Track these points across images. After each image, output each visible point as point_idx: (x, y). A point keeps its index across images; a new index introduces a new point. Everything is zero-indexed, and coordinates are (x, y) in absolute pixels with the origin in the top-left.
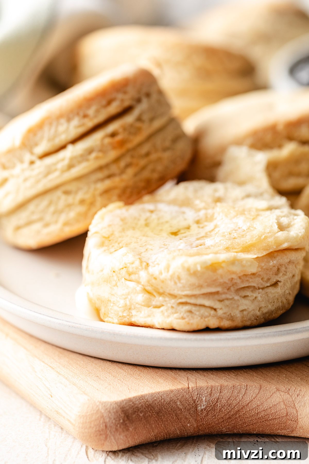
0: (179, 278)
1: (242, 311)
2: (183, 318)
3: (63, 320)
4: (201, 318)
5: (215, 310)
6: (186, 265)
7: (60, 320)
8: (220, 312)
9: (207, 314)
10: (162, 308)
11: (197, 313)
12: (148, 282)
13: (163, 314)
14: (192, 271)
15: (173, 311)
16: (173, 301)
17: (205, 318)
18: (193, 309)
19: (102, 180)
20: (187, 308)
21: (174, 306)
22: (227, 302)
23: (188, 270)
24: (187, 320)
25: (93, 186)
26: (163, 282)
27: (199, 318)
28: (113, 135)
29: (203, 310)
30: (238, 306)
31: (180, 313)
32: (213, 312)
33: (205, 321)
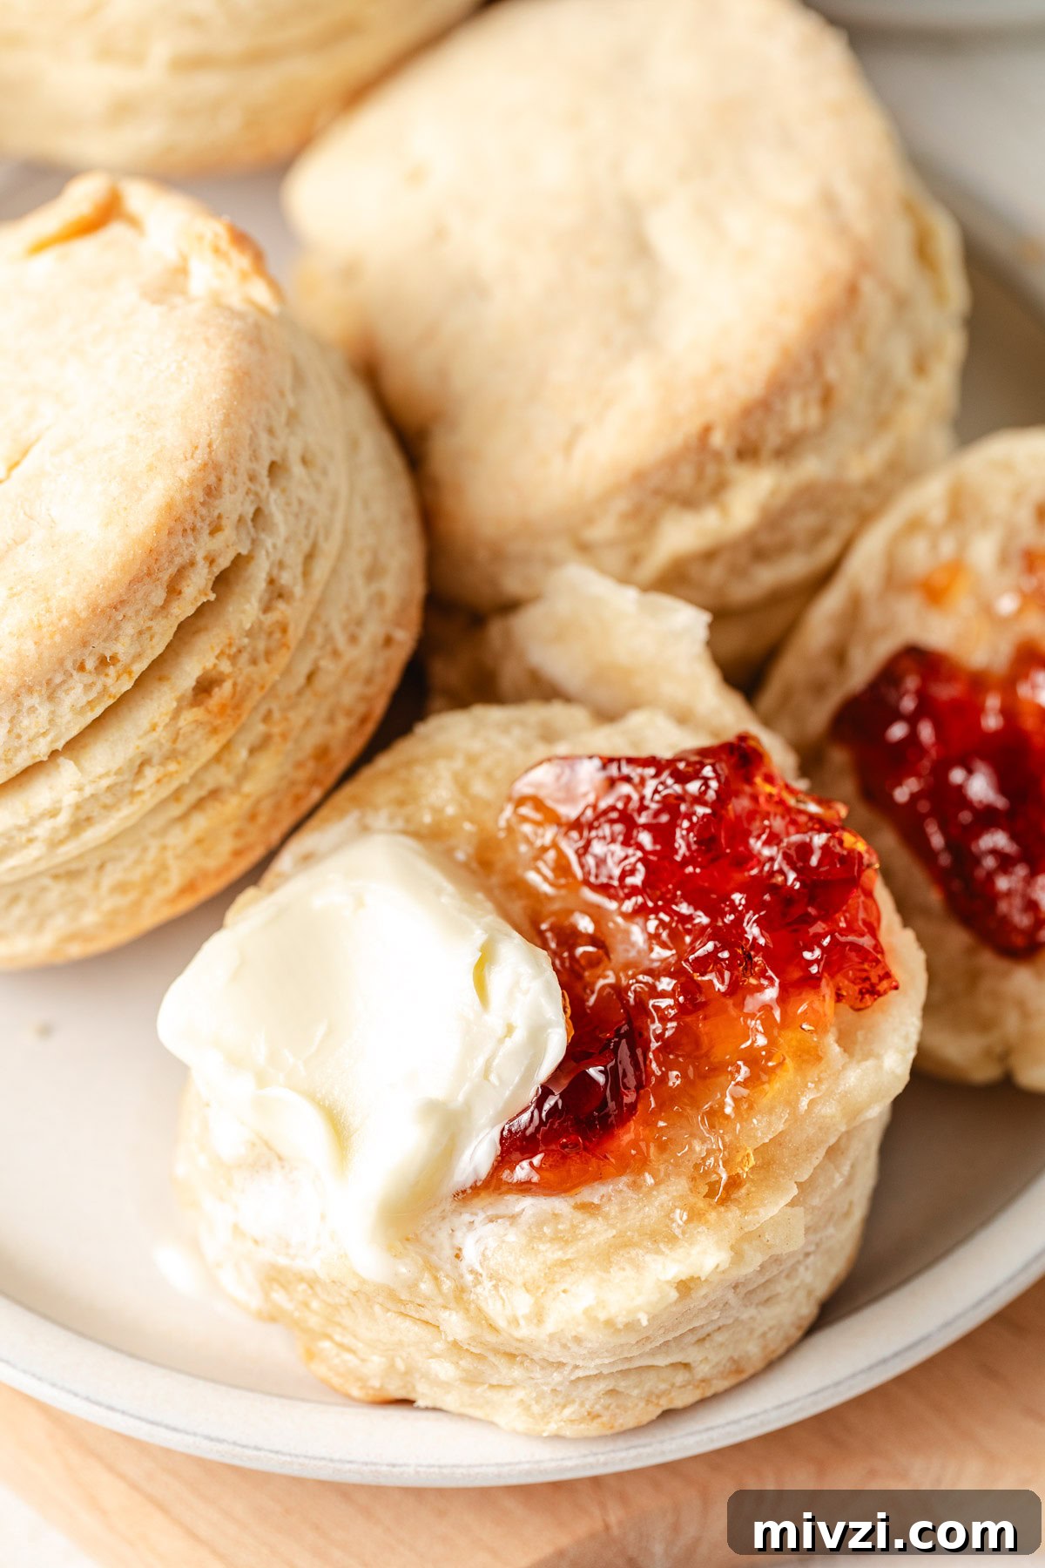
0: (578, 1340)
1: (764, 1335)
2: (593, 1416)
3: (195, 1434)
4: (648, 1402)
5: (686, 1366)
6: (602, 1316)
7: (187, 1433)
8: (703, 1370)
9: (663, 1386)
10: (520, 1394)
11: (635, 1392)
12: (472, 1338)
13: (528, 1408)
14: (620, 1326)
15: (559, 1400)
16: (557, 1377)
17: (658, 1397)
18: (622, 1385)
19: (184, 818)
20: (602, 1386)
21: (559, 1388)
22: (719, 1338)
23: (609, 1323)
24: (604, 1419)
25: (154, 845)
26: (520, 1341)
27: (642, 1404)
28: (204, 687)
29: (651, 1382)
30: (752, 1331)
31: (582, 1404)
32: (681, 1377)
33: (658, 1405)
